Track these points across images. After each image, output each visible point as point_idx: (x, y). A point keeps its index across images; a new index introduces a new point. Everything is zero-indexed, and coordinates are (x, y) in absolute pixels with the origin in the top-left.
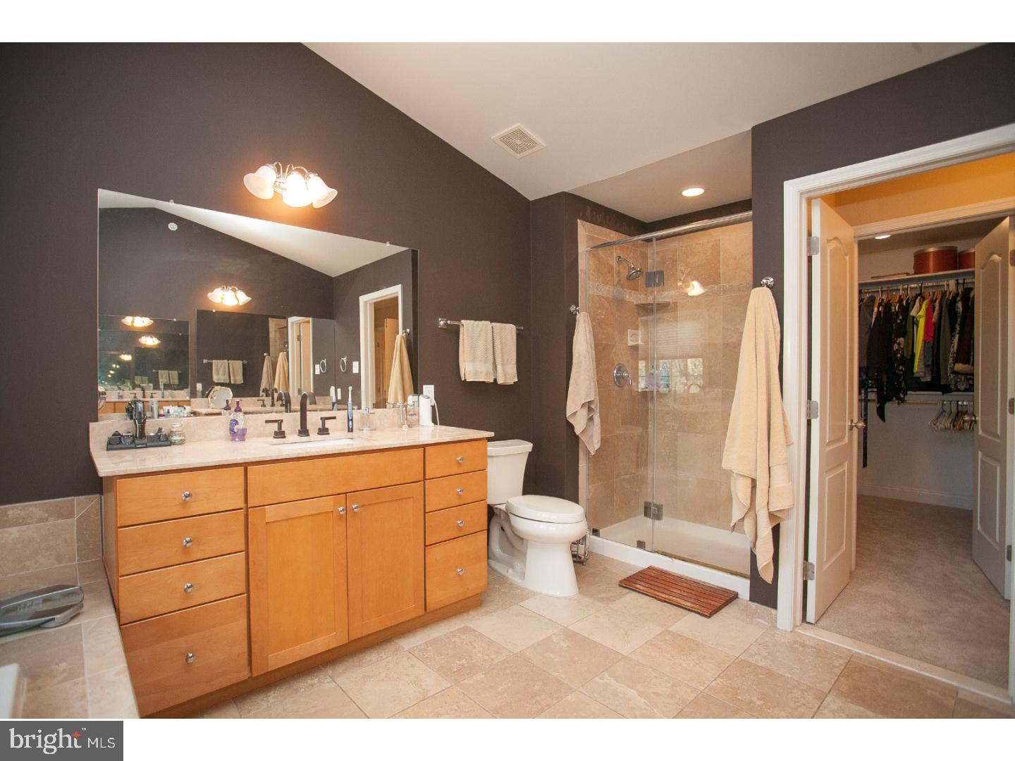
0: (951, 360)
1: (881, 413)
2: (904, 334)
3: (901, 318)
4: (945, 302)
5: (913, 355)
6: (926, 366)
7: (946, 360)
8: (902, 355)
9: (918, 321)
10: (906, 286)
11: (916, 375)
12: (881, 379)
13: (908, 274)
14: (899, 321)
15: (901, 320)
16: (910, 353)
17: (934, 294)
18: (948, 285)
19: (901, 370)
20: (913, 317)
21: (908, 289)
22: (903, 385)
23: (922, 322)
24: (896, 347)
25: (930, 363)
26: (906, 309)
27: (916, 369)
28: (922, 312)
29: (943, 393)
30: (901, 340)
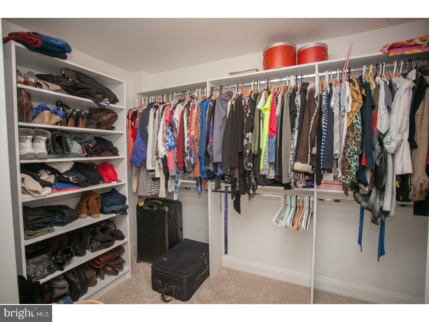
0: (291, 159)
1: (237, 207)
2: (252, 130)
3: (249, 111)
4: (286, 94)
5: (260, 150)
6: (270, 163)
7: (288, 157)
8: (251, 151)
9: (264, 115)
10: (256, 83)
11: (262, 173)
12: (234, 175)
13: (257, 70)
14: (248, 115)
15: (249, 114)
16: (256, 149)
17: (278, 89)
18: (289, 81)
19: (250, 167)
20: (260, 111)
21: (257, 84)
22: (253, 180)
23: (267, 115)
24: (245, 142)
25: (273, 160)
26: (253, 103)
27: (261, 167)
28: (268, 105)
29: (285, 189)
30: (249, 135)
